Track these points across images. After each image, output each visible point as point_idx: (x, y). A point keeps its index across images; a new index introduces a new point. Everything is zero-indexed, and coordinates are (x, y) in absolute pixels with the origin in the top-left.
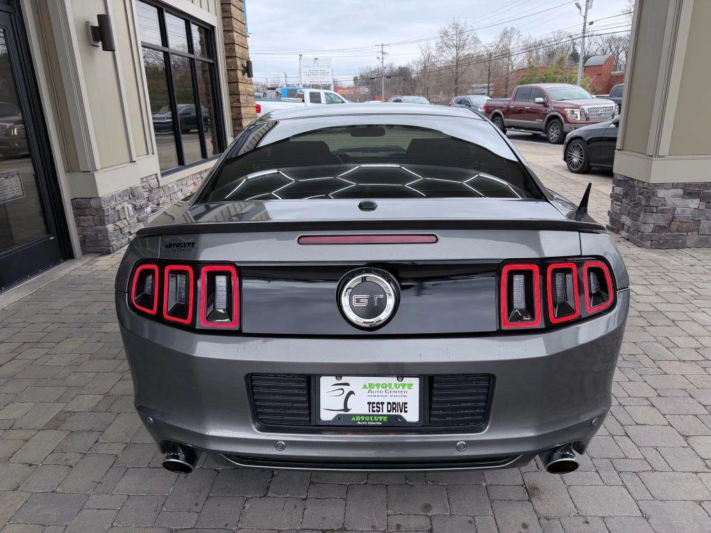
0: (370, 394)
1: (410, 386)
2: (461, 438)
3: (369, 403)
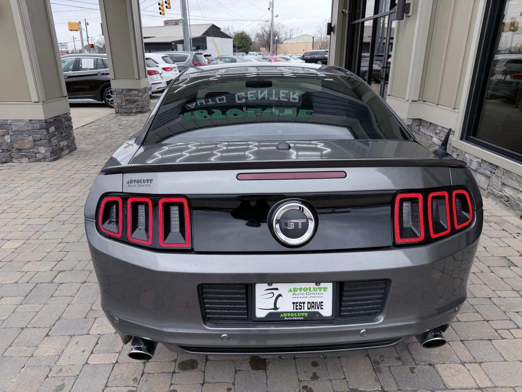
0: (294, 296)
1: (325, 289)
2: (362, 326)
3: (293, 303)
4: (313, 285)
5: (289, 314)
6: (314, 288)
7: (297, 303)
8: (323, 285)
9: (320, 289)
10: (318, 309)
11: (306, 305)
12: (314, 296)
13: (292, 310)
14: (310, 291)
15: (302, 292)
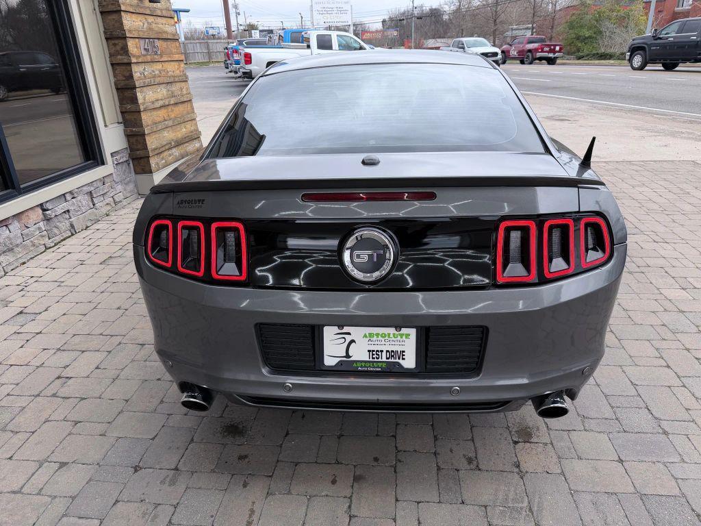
0: (370, 343)
1: (408, 336)
2: (456, 383)
3: (369, 351)
4: (392, 331)
5: (363, 364)
6: (394, 334)
7: (374, 351)
8: (404, 331)
9: (402, 335)
10: (399, 359)
11: (384, 354)
12: (394, 343)
13: (368, 359)
14: (389, 337)
15: (380, 338)
